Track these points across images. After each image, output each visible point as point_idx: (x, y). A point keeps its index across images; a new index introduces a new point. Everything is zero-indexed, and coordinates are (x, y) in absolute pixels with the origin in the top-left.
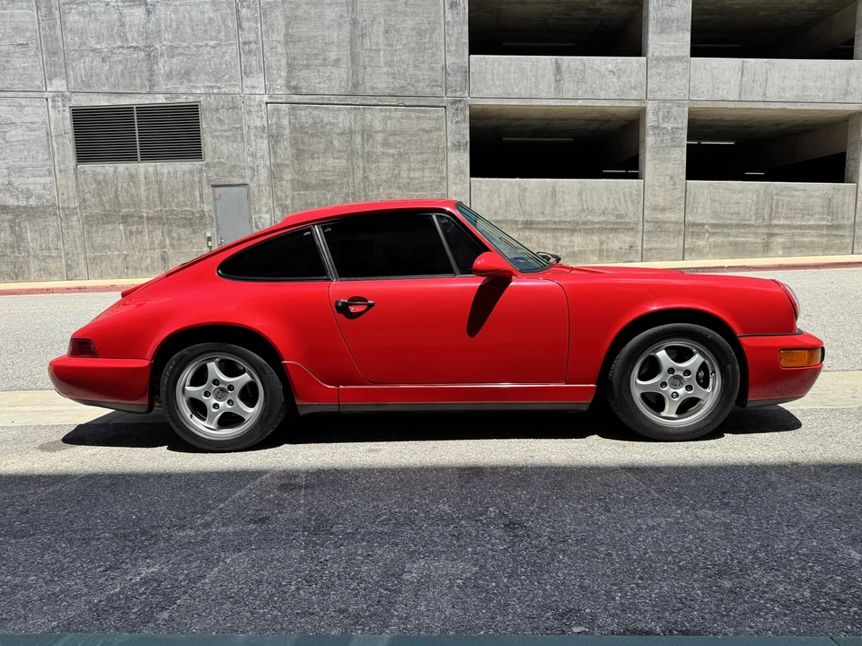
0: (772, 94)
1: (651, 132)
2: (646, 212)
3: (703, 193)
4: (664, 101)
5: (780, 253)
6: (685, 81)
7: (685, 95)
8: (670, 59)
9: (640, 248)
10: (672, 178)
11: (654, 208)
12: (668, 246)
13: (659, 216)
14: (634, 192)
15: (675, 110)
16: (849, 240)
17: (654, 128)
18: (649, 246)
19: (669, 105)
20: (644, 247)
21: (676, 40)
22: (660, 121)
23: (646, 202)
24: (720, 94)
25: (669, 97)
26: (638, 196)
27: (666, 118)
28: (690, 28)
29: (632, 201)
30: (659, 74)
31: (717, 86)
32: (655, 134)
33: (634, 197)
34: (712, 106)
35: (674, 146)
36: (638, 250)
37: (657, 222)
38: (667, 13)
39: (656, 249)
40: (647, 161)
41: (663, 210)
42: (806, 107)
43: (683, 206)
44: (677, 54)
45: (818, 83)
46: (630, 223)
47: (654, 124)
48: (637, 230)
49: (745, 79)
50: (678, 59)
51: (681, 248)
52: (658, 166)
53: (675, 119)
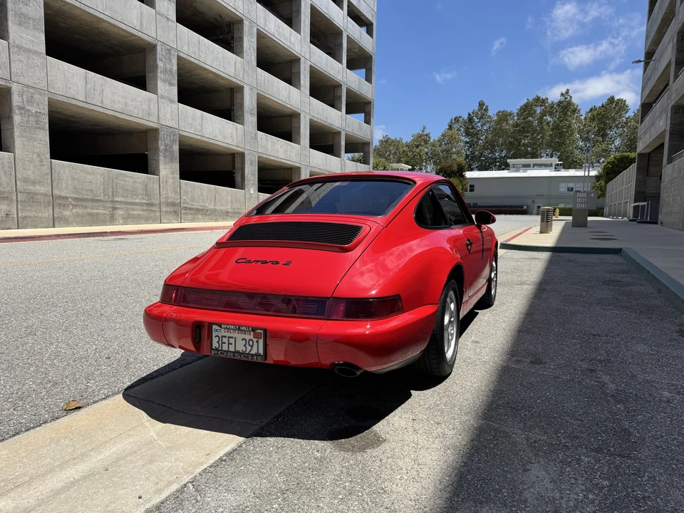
0: (107, 103)
1: (17, 112)
2: (18, 183)
3: (64, 171)
4: (28, 86)
5: (121, 222)
6: (44, 74)
7: (44, 86)
8: (29, 51)
9: (16, 216)
10: (39, 155)
11: (26, 180)
12: (40, 215)
13: (30, 188)
14: (6, 163)
15: (37, 97)
16: (158, 214)
17: (21, 108)
18: (24, 214)
19: (31, 90)
20: (20, 215)
21: (33, 36)
22: (25, 103)
23: (18, 174)
24: (72, 93)
25: (31, 84)
26: (10, 168)
27: (31, 101)
28: (44, 30)
29: (5, 172)
30: (21, 61)
31: (69, 85)
32: (21, 114)
33: (6, 169)
34: (66, 101)
35: (38, 128)
36: (13, 218)
37: (29, 193)
38: (24, 9)
39: (30, 217)
40: (15, 137)
41: (34, 183)
42: (127, 118)
43: (50, 181)
44: (35, 49)
45: (133, 103)
46: (4, 192)
47: (20, 104)
48: (12, 200)
49: (89, 86)
50: (36, 53)
51: (51, 217)
52: (26, 143)
53: (38, 104)
